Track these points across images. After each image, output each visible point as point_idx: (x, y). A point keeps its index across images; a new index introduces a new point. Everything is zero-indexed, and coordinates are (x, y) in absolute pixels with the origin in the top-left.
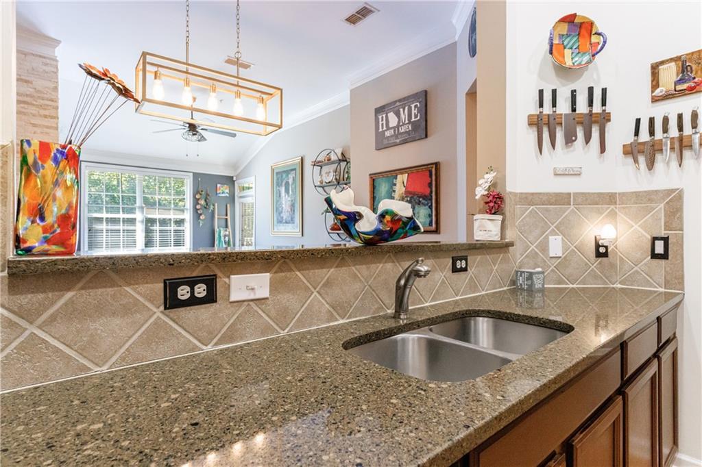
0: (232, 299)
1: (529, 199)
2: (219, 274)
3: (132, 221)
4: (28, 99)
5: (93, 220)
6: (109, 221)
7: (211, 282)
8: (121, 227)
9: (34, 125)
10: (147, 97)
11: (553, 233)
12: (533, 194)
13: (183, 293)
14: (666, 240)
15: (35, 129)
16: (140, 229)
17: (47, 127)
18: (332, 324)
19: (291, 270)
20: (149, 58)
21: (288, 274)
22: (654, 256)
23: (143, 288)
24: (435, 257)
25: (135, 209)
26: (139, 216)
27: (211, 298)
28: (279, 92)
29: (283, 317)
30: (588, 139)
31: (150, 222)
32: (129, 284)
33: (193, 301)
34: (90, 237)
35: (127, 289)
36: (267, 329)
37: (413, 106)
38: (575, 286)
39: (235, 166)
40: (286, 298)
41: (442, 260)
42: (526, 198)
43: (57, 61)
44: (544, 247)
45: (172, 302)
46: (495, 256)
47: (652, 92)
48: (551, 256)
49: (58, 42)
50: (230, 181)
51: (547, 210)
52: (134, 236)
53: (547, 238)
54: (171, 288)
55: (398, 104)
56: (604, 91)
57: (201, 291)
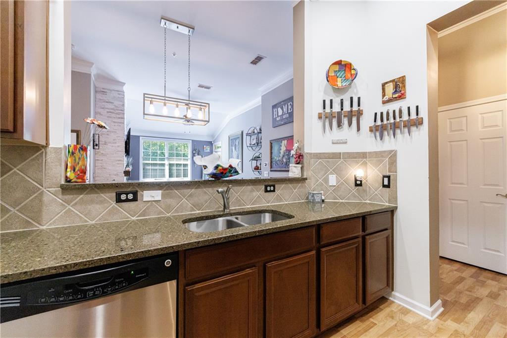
0: (144, 200)
1: (318, 156)
2: (138, 190)
3: (163, 165)
4: (112, 111)
5: (145, 164)
6: (152, 164)
7: (135, 194)
8: (158, 167)
9: (114, 122)
10: (145, 113)
11: (331, 173)
12: (320, 153)
13: (123, 197)
14: (389, 177)
15: (115, 124)
16: (167, 168)
17: (120, 123)
18: (193, 212)
19: (172, 189)
20: (146, 96)
21: (171, 191)
22: (384, 186)
23: (108, 195)
24: (253, 185)
25: (164, 159)
26: (166, 162)
27: (135, 199)
28: (208, 105)
29: (168, 208)
30: (350, 124)
31: (171, 165)
32: (103, 193)
33: (127, 200)
34: (144, 172)
35: (102, 195)
36: (161, 213)
37: (289, 104)
38: (343, 201)
39: (213, 136)
40: (169, 201)
41: (258, 186)
42: (317, 155)
43: (124, 92)
44: (326, 180)
45: (119, 200)
46: (295, 185)
47: (383, 98)
48: (330, 185)
49: (124, 84)
50: (210, 144)
51: (328, 162)
52: (164, 172)
53: (328, 176)
54: (118, 196)
55: (282, 103)
56: (359, 99)
57: (130, 196)
